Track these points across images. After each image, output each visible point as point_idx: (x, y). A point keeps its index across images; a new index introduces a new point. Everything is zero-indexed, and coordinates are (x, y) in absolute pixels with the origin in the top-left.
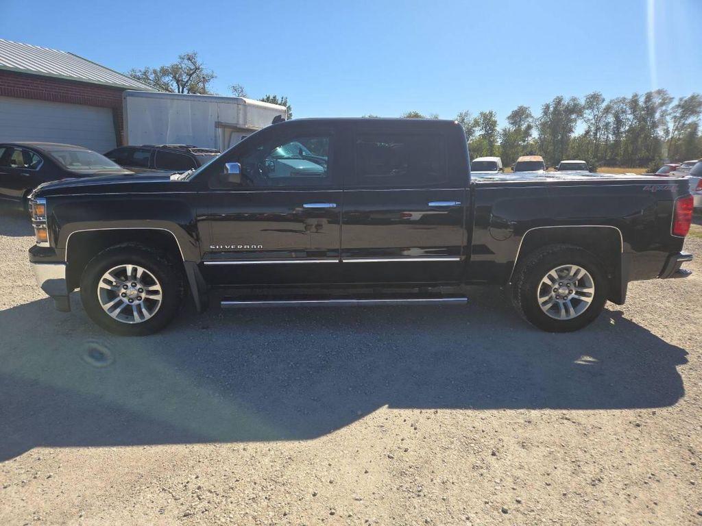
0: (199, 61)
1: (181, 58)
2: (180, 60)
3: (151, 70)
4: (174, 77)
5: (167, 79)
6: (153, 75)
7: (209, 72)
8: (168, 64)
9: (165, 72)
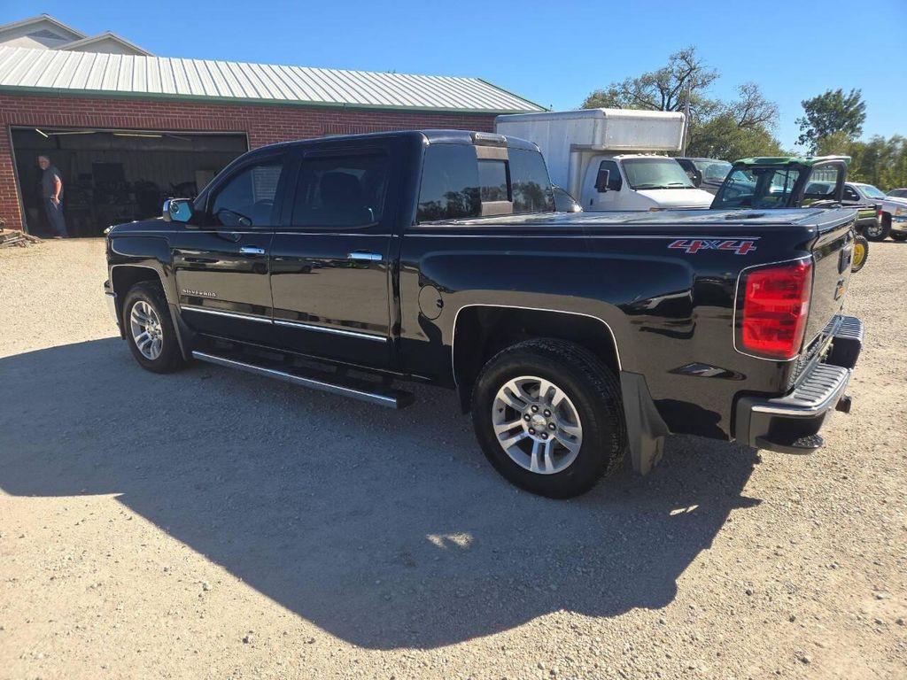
0: (696, 59)
1: (671, 58)
2: (670, 61)
3: (631, 81)
4: (659, 86)
5: (648, 90)
6: (634, 87)
7: (708, 71)
8: (652, 70)
9: (647, 81)
